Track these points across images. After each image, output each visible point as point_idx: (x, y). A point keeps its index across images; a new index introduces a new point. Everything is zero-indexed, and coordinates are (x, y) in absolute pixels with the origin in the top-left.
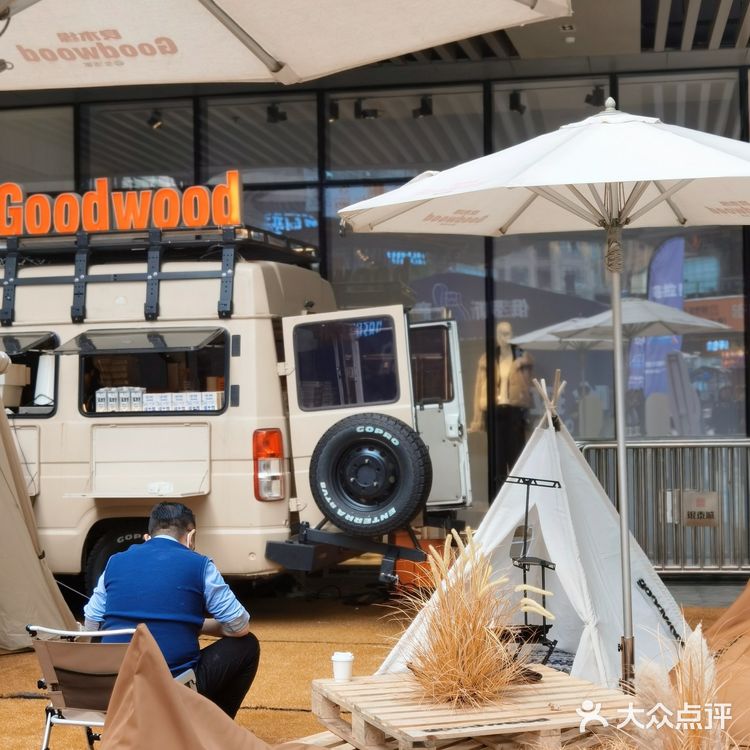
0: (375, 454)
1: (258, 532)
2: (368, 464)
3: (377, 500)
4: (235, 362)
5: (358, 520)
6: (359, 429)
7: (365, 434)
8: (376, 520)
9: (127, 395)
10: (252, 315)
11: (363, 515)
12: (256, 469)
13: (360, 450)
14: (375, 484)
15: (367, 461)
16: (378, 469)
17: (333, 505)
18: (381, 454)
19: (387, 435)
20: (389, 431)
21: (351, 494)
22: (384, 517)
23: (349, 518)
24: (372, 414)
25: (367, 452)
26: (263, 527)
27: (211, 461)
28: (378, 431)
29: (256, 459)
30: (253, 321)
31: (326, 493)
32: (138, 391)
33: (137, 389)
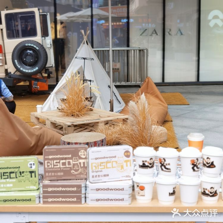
0: (31, 52)
2: (29, 55)
3: (32, 65)
5: (27, 71)
7: (28, 46)
8: (32, 71)
11: (28, 69)
13: (26, 51)
14: (32, 60)
15: (29, 54)
16: (33, 56)
17: (19, 67)
18: (33, 52)
19: (35, 46)
20: (35, 45)
21: (24, 63)
22: (35, 70)
23: (24, 70)
24: (30, 40)
25: (29, 51)
28: (32, 45)
31: (17, 63)
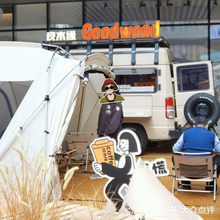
0: (205, 105)
1: (166, 127)
4: (159, 78)
6: (200, 97)
7: (202, 99)
9: (126, 87)
10: (165, 64)
12: (166, 109)
13: (200, 103)
15: (203, 107)
17: (192, 120)
18: (207, 105)
19: (209, 99)
24: (204, 93)
26: (168, 126)
27: (152, 106)
28: (206, 98)
29: (166, 106)
30: (165, 65)
31: (190, 116)
32: (129, 86)
33: (129, 85)
